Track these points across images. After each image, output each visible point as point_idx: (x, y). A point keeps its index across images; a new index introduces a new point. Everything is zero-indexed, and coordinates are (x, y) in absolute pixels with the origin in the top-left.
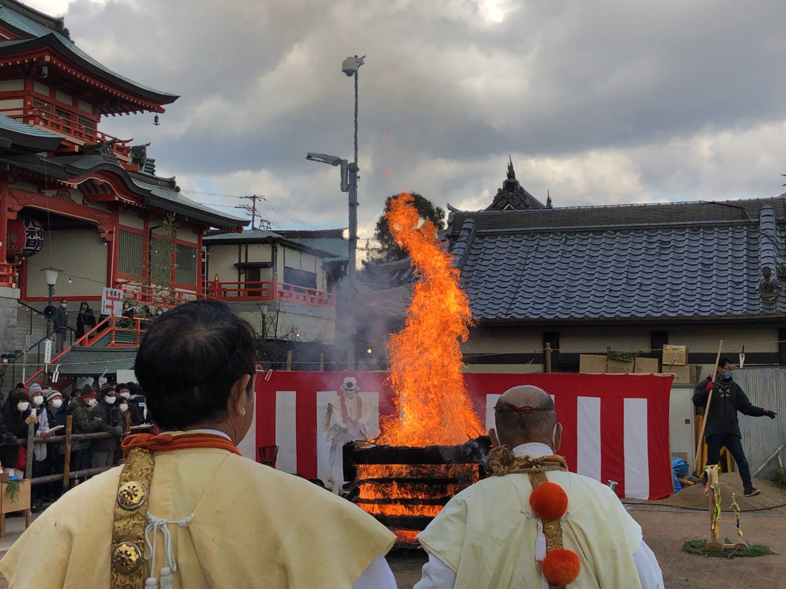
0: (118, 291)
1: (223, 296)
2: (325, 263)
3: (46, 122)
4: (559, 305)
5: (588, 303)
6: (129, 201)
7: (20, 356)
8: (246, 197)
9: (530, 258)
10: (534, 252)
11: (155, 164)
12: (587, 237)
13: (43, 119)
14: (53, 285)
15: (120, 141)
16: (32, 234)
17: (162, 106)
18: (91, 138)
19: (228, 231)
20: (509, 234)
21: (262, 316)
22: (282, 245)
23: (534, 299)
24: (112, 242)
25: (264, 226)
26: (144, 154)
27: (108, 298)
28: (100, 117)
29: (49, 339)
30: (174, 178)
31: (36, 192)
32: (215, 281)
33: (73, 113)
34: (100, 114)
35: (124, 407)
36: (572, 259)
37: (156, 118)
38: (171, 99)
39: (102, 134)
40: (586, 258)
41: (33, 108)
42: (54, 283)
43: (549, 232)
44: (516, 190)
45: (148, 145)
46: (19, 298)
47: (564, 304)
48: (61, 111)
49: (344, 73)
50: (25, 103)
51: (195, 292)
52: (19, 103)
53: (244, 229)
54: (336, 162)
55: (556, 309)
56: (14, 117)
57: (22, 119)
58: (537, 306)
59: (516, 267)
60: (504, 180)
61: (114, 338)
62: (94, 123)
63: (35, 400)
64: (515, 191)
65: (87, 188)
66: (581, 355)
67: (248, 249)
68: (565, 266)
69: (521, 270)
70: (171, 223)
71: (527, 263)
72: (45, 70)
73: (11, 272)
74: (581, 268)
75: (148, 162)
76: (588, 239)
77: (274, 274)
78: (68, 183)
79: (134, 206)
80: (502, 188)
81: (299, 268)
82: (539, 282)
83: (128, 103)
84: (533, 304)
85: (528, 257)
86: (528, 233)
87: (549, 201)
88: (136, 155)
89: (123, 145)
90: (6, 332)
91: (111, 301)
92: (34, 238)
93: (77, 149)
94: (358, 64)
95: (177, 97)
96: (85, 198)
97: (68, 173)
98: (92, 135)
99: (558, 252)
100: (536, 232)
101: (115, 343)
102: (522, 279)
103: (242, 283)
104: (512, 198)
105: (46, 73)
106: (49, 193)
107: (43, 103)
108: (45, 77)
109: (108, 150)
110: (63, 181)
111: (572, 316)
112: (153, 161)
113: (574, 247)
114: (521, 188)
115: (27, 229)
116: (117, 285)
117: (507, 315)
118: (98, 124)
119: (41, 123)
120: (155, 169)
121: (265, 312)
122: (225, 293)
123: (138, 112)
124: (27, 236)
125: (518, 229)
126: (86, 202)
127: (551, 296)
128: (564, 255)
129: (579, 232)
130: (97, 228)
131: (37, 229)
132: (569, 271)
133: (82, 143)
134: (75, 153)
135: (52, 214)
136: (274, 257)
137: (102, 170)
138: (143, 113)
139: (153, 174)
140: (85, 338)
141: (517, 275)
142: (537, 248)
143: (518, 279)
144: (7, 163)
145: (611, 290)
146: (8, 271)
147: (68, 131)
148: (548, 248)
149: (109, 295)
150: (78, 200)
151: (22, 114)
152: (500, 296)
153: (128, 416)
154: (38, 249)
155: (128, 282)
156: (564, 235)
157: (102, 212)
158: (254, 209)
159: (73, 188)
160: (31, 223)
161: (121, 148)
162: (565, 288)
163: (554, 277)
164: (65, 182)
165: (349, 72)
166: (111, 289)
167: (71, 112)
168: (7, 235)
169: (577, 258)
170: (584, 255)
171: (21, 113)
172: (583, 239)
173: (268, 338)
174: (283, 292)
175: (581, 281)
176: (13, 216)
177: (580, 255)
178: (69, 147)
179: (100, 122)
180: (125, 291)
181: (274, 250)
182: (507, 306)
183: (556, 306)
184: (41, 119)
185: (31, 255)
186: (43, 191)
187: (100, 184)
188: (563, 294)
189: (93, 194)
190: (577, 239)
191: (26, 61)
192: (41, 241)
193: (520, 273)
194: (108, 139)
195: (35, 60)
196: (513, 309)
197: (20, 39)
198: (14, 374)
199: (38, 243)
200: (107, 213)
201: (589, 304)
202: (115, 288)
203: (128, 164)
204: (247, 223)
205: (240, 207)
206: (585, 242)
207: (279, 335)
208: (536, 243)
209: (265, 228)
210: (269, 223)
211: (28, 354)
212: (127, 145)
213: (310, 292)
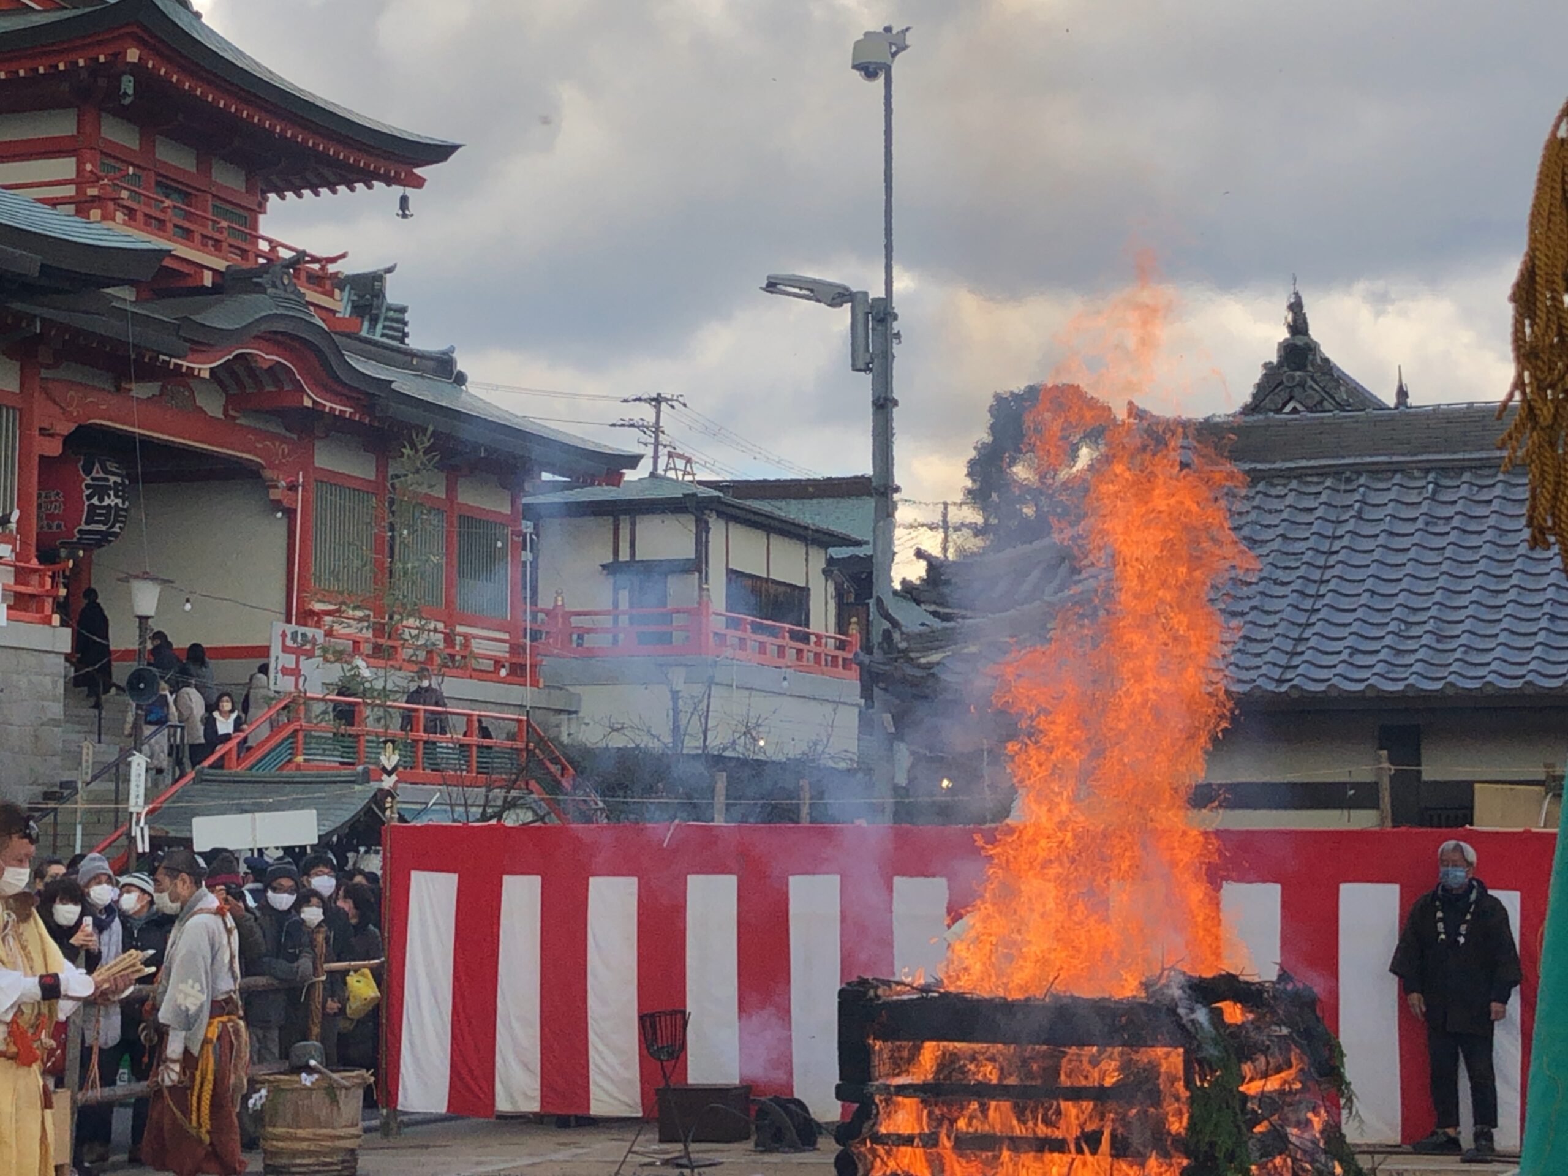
0: (310, 631)
1: (574, 645)
2: (831, 561)
3: (131, 213)
4: (1419, 656)
5: (1493, 649)
6: (339, 407)
7: (72, 795)
8: (639, 399)
9: (1342, 537)
10: (1353, 521)
11: (407, 317)
12: (1491, 482)
13: (124, 207)
14: (147, 618)
15: (314, 260)
16: (101, 491)
17: (417, 171)
18: (244, 253)
19: (585, 482)
20: (1288, 475)
21: (669, 696)
22: (720, 514)
23: (1351, 641)
24: (295, 511)
25: (676, 469)
26: (380, 294)
27: (285, 649)
28: (266, 199)
29: (140, 752)
30: (452, 350)
31: (112, 389)
32: (556, 606)
33: (198, 190)
34: (264, 192)
35: (313, 914)
36: (1452, 538)
37: (404, 201)
38: (440, 152)
39: (270, 241)
40: (1490, 535)
41: (99, 179)
42: (151, 613)
43: (1395, 469)
44: (1313, 366)
45: (390, 270)
46: (69, 651)
47: (1431, 652)
48: (167, 185)
49: (857, 73)
50: (80, 170)
51: (506, 636)
52: (65, 167)
53: (626, 478)
54: (838, 296)
55: (1411, 665)
56: (54, 203)
57: (73, 207)
58: (1360, 660)
59: (1305, 558)
60: (1281, 340)
61: (300, 749)
62: (249, 216)
63: (92, 894)
64: (1310, 368)
65: (233, 374)
66: (1477, 786)
67: (638, 527)
68: (1433, 557)
69: (1319, 567)
70: (421, 453)
71: (1334, 549)
72: (128, 85)
73: (48, 586)
74: (1477, 561)
75: (391, 314)
76: (1494, 485)
77: (701, 589)
78: (185, 364)
79: (350, 420)
80: (1274, 359)
81: (765, 575)
82: (1365, 598)
83: (333, 163)
84: (1351, 655)
85: (1338, 533)
86: (1336, 472)
87: (1402, 393)
88: (361, 297)
89: (323, 268)
90: (36, 736)
91: (294, 657)
92: (105, 504)
93: (208, 280)
94: (894, 49)
95: (454, 148)
96: (231, 402)
97: (186, 340)
98: (244, 246)
99: (1415, 519)
100: (1358, 470)
101: (305, 760)
102: (1322, 591)
103: (624, 613)
104: (1302, 385)
105: (130, 92)
106: (141, 390)
107: (123, 166)
108: (127, 101)
109: (286, 282)
110: (174, 360)
111: (1452, 684)
112: (403, 310)
113: (1459, 507)
114: (1326, 361)
115: (89, 481)
116: (307, 617)
117: (1280, 681)
118: (261, 217)
119: (119, 216)
120: (406, 329)
121: (679, 686)
122: (580, 637)
123: (360, 186)
124: (89, 497)
125: (1312, 463)
126: (232, 413)
127: (1397, 634)
128: (1431, 529)
129: (1471, 468)
130: (260, 477)
131: (113, 479)
132: (1444, 567)
133: (221, 265)
134: (202, 290)
135: (146, 442)
136: (702, 545)
137: (270, 332)
138: (370, 187)
139: (403, 342)
140: (231, 749)
141: (1308, 580)
142: (1360, 511)
143: (1311, 590)
144: (35, 316)
145: (1553, 618)
146: (42, 585)
147: (187, 235)
148: (1389, 509)
149: (289, 642)
150: (213, 405)
151: (73, 193)
152: (1265, 633)
153: (320, 938)
154: (116, 529)
155: (338, 611)
156: (1431, 477)
157: (274, 437)
158: (657, 430)
159: (198, 376)
160: (97, 465)
161: (318, 277)
162: (1433, 612)
163: (1404, 585)
164: (179, 362)
165: (869, 71)
166: (293, 627)
167: (194, 188)
168: (39, 496)
169: (1467, 536)
170: (1484, 528)
171: (70, 191)
172: (1481, 487)
173: (685, 752)
174: (725, 635)
175: (1475, 595)
176: (54, 448)
177: (1473, 526)
178: (188, 275)
179: (265, 212)
180: (329, 634)
181: (702, 528)
182: (1283, 660)
183: (1409, 659)
184: (119, 205)
185: (99, 544)
186: (124, 385)
187: (265, 366)
188: (1427, 627)
189: (248, 391)
190: (1465, 485)
191: (81, 63)
192: (122, 509)
193: (1316, 575)
194: (285, 254)
195: (102, 59)
196: (1297, 666)
197: (66, 8)
198: (55, 840)
199: (117, 515)
200: (284, 440)
201: (1497, 653)
202: (306, 625)
203: (338, 315)
204: (633, 461)
205: (623, 425)
206: (1485, 495)
207: (716, 742)
208: (1357, 497)
209: (680, 474)
210: (689, 461)
211: (90, 792)
212: (332, 268)
213: (794, 636)
